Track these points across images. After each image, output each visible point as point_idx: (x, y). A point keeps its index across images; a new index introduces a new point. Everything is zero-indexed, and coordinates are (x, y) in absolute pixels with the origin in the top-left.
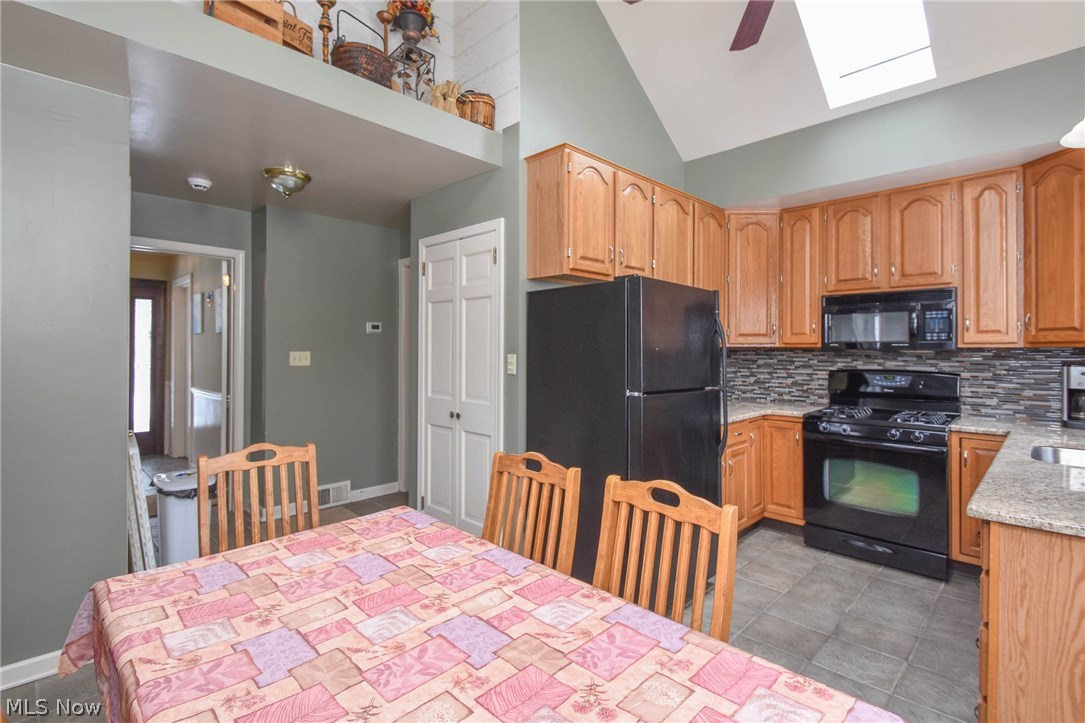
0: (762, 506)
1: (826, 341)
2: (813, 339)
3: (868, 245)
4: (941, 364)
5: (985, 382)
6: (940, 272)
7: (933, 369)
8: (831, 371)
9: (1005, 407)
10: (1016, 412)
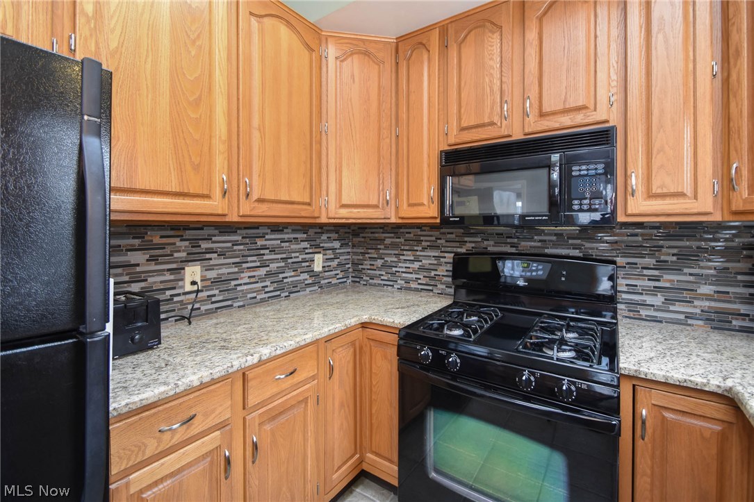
0: (358, 456)
1: (447, 213)
2: (430, 211)
3: (497, 74)
4: (588, 245)
5: (645, 272)
6: (592, 107)
7: (576, 253)
8: (456, 254)
9: (672, 308)
10: (689, 316)
